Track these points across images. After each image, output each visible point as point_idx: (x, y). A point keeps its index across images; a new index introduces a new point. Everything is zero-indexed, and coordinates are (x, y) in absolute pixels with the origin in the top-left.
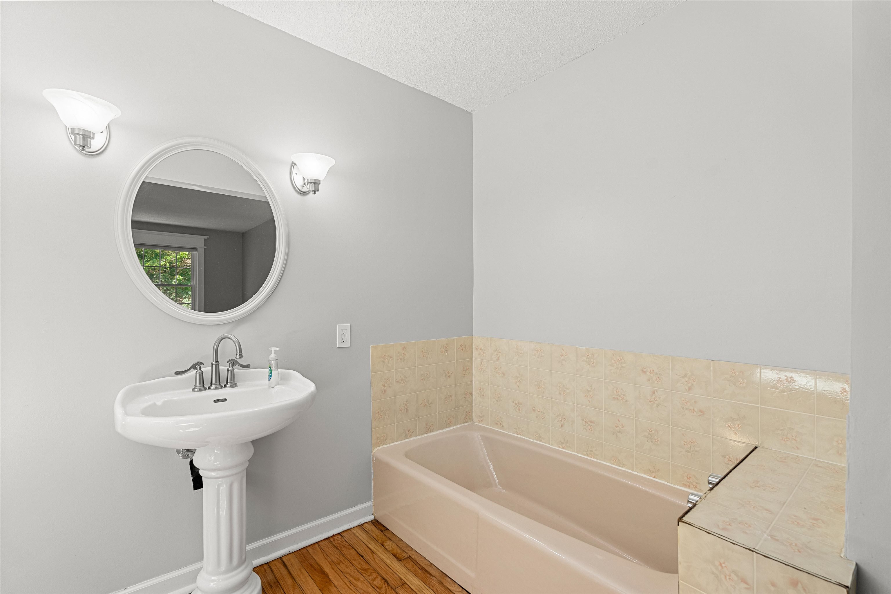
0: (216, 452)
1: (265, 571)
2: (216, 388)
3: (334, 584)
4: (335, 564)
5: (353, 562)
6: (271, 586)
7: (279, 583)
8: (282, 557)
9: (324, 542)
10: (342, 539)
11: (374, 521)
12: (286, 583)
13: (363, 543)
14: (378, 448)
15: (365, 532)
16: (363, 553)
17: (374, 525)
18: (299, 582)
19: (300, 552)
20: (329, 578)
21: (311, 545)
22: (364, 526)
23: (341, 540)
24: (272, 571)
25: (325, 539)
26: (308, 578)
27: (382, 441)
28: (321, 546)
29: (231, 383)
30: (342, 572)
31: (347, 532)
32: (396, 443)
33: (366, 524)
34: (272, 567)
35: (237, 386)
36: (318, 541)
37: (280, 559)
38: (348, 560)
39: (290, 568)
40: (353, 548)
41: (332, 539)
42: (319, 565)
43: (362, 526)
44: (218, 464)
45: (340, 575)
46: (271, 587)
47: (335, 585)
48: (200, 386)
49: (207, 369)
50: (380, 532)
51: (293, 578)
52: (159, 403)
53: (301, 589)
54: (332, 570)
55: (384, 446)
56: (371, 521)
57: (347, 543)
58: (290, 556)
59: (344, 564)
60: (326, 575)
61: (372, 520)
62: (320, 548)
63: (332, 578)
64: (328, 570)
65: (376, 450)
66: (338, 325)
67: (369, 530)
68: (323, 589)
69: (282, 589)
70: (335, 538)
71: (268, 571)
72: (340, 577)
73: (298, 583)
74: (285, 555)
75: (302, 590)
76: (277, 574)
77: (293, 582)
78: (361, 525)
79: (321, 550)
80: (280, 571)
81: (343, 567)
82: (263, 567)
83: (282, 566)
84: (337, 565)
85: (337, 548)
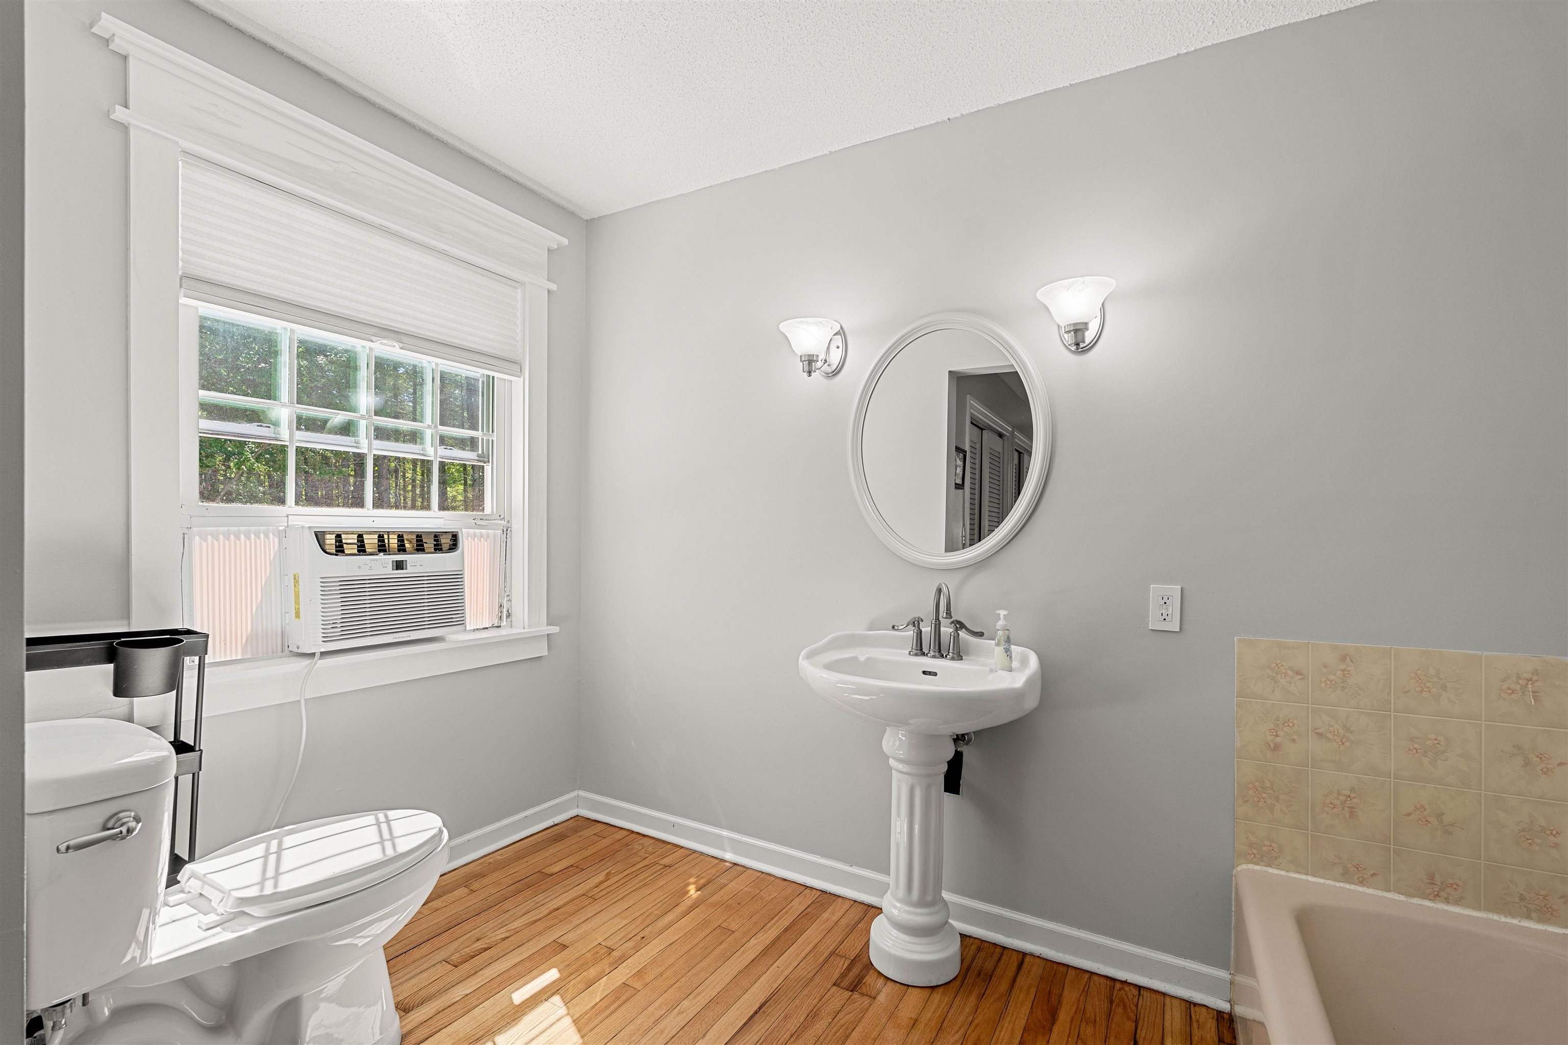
0: (900, 736)
1: (993, 954)
2: (934, 657)
3: (1049, 1039)
4: (1082, 1018)
5: (1112, 1039)
6: (979, 974)
7: (991, 978)
8: (1028, 955)
9: (1102, 980)
10: (1134, 996)
11: (1225, 1016)
12: (998, 985)
13: (1163, 1029)
14: (1251, 866)
15: (1188, 1018)
16: (1143, 1041)
17: (1217, 1020)
18: (1012, 998)
19: (1055, 966)
20: (1052, 1027)
21: (1079, 969)
22: (1197, 1009)
23: (1130, 997)
24: (1000, 959)
25: (1107, 977)
26: (1027, 1002)
27: (1268, 856)
28: (1092, 982)
29: (953, 653)
30: (1078, 1035)
31: (1156, 995)
32: (1310, 878)
33: (1204, 1010)
34: (1004, 956)
35: (962, 659)
36: (1094, 971)
37: (1023, 955)
38: (1107, 1030)
39: (1021, 973)
40: (1136, 1022)
41: (1118, 985)
42: (1059, 1001)
43: (1192, 1006)
44: (901, 754)
45: (1071, 1035)
46: (978, 976)
47: (1049, 1041)
48: (916, 650)
49: (926, 629)
50: (1216, 1039)
51: (1012, 987)
52: (862, 658)
53: (1006, 1007)
54: (1069, 1019)
55: (1270, 870)
56: (1220, 1013)
57: (1134, 1008)
58: (1038, 960)
59: (1095, 1030)
60: (1055, 1019)
61: (1224, 1012)
62: (1087, 982)
63: (1056, 1029)
64: (1064, 1016)
65: (1244, 867)
66: (1152, 586)
67: (1198, 1021)
68: (1029, 1030)
69: (985, 988)
70: (1127, 988)
71: (996, 957)
72: (1069, 1036)
73: (1009, 997)
74: (1032, 955)
75: (1005, 1009)
76: (999, 971)
77: (1007, 991)
78: (1194, 1003)
79: (1085, 985)
80: (1007, 967)
81: (1089, 1030)
82: (995, 948)
83: (1015, 964)
84: (1083, 1020)
85: (1111, 1002)
